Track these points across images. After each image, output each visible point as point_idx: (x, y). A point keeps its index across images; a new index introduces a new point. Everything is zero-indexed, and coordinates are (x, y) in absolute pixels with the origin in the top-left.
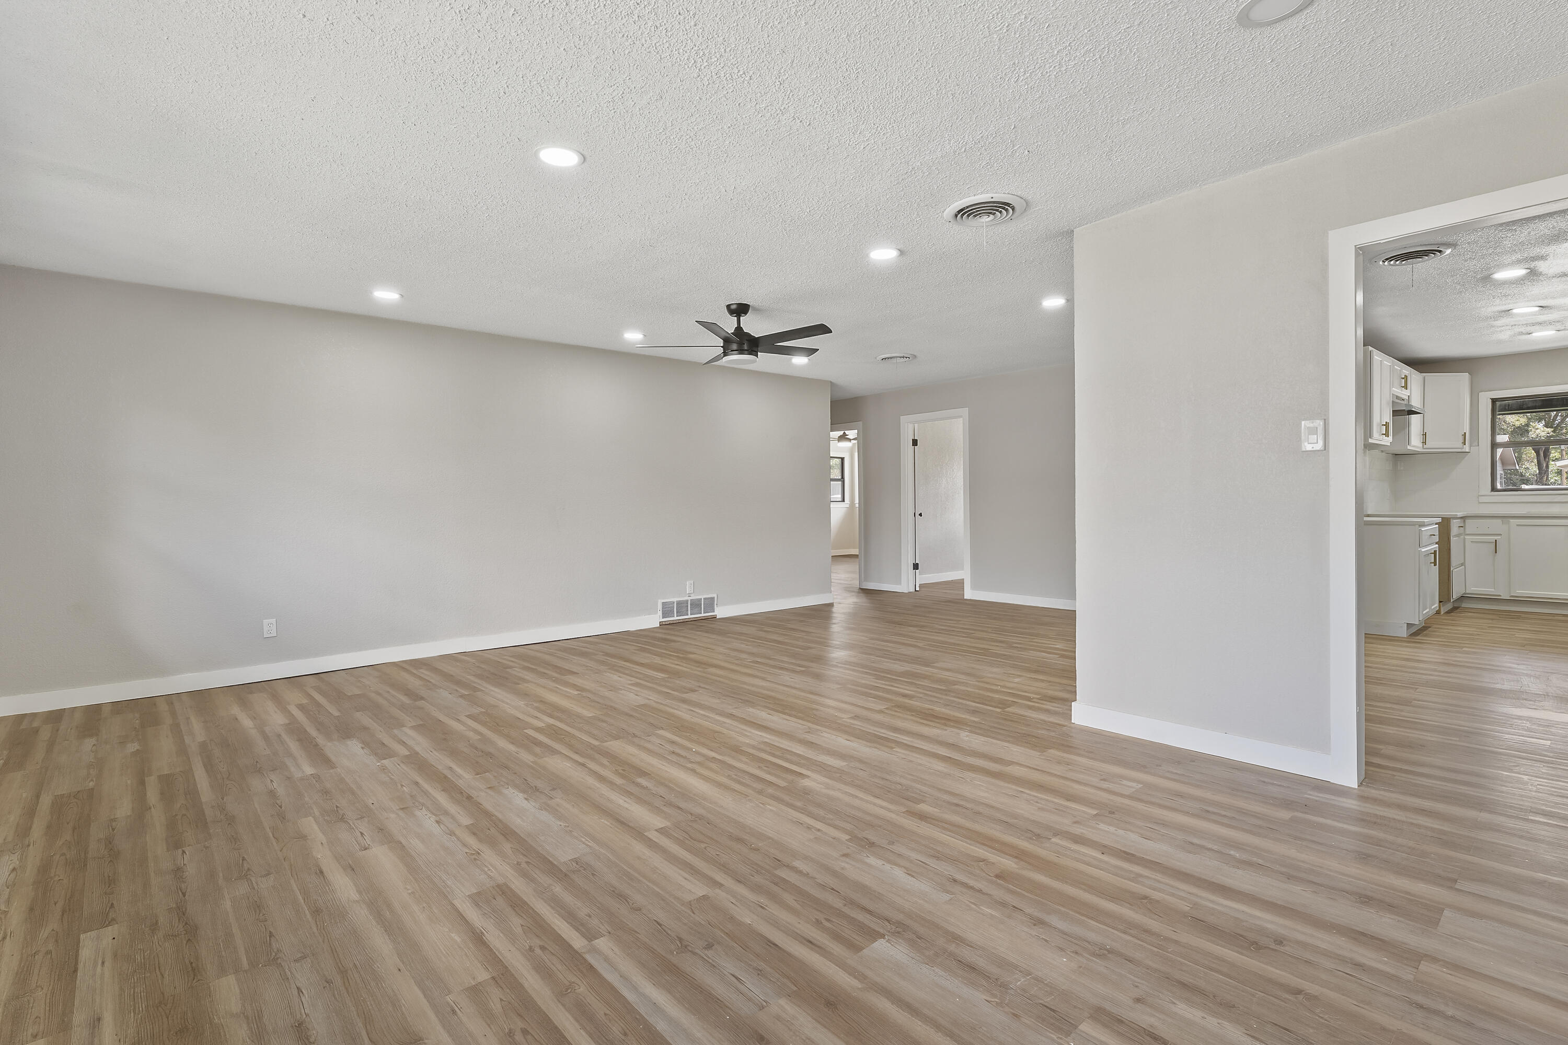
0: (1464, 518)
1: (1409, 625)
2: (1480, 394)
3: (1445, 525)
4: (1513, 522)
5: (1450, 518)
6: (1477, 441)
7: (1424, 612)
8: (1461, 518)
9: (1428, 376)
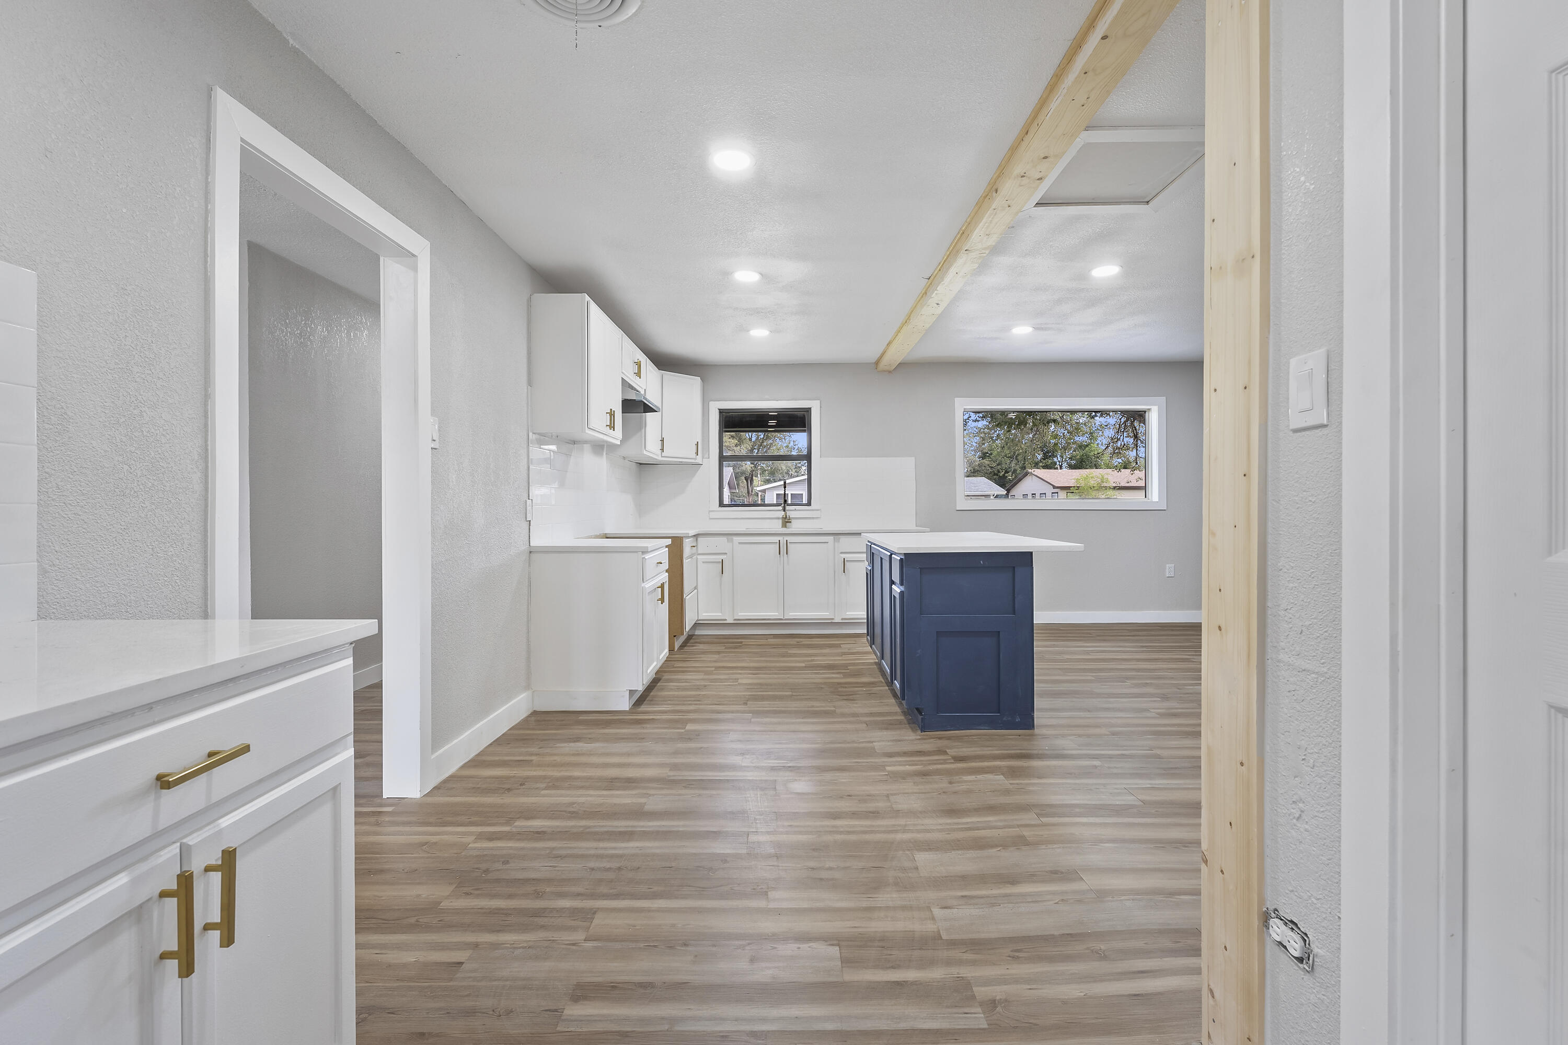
0: (696, 536)
1: (632, 692)
2: (711, 403)
3: (676, 546)
4: (737, 539)
5: (682, 537)
6: (708, 453)
7: (648, 672)
8: (694, 536)
9: (668, 375)
